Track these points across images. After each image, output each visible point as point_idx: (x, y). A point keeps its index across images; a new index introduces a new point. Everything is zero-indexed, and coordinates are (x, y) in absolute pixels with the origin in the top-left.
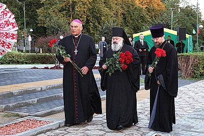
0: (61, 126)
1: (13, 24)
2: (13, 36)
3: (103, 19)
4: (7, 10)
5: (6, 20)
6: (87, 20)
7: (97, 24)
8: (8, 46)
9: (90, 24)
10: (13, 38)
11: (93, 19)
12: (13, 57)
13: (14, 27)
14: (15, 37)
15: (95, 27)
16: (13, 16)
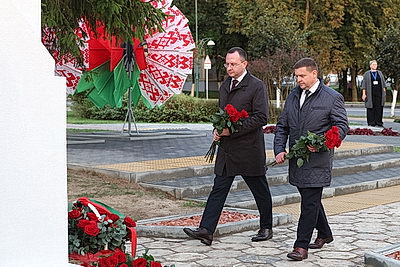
0: (281, 222)
1: (185, 36)
2: (184, 62)
3: (386, 13)
4: (175, 8)
5: (172, 29)
6: (347, 16)
7: (371, 26)
8: (174, 82)
9: (355, 25)
10: (185, 67)
11: (363, 13)
12: (177, 106)
13: (187, 43)
14: (188, 63)
15: (367, 33)
16: (186, 21)
